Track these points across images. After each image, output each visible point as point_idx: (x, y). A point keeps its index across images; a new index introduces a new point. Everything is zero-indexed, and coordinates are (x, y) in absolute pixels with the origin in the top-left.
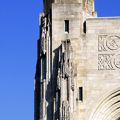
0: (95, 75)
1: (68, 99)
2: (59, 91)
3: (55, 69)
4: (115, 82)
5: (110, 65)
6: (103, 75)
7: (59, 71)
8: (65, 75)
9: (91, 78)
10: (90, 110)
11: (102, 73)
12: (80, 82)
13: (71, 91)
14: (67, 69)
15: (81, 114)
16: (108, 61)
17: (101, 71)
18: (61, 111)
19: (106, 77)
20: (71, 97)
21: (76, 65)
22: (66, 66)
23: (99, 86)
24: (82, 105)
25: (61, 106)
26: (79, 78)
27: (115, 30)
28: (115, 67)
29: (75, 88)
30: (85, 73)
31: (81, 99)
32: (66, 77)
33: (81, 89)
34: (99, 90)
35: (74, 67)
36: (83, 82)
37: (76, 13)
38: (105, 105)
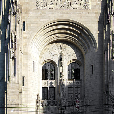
0: (34, 13)
1: (15, 30)
2: (9, 24)
3: (7, 8)
4: (46, 18)
5: (44, 6)
6: (39, 13)
7: (10, 10)
8: (14, 13)
9: (31, 15)
10: (30, 37)
11: (38, 12)
12: (24, 18)
13: (17, 24)
14: (15, 8)
15: (24, 40)
16: (43, 3)
17: (38, 10)
18: (10, 38)
19: (41, 14)
20: (17, 28)
21: (21, 6)
22: (15, 6)
23: (36, 20)
24: (25, 34)
25: (11, 34)
26: (23, 15)
28: (47, 8)
29: (20, 22)
30: (27, 11)
31: (24, 30)
32: (14, 14)
33: (24, 22)
34: (36, 23)
35: (20, 7)
36: (26, 18)
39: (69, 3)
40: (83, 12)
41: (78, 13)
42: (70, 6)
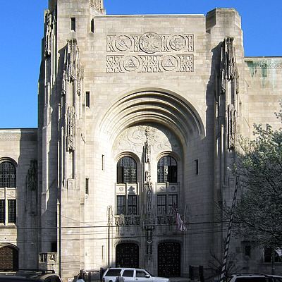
0: (104, 78)
1: (74, 105)
2: (64, 95)
3: (60, 71)
4: (124, 86)
5: (119, 67)
6: (112, 79)
7: (64, 74)
8: (71, 78)
9: (99, 82)
10: (97, 117)
11: (111, 76)
12: (87, 86)
13: (77, 96)
14: (73, 71)
15: (88, 122)
16: (117, 63)
17: (110, 74)
18: (66, 118)
19: (114, 81)
20: (77, 102)
21: (83, 67)
22: (72, 68)
23: (107, 90)
24: (88, 112)
25: (66, 112)
26: (85, 81)
27: (125, 29)
28: (124, 70)
29: (81, 93)
30: (92, 76)
31: (88, 105)
32: (72, 80)
33: (88, 93)
34: (107, 95)
35: (81, 69)
36: (90, 86)
37: (84, 10)
38: (114, 111)
39: (160, 63)
40: (182, 76)
41: (173, 77)
42: (160, 66)
